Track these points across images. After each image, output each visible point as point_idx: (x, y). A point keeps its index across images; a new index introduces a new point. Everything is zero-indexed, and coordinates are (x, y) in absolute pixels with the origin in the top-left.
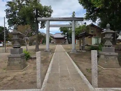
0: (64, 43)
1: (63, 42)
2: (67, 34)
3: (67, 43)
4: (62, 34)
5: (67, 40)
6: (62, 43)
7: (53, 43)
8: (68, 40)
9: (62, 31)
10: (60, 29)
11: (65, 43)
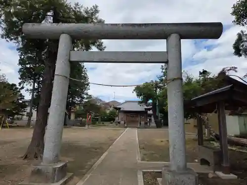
0: (146, 123)
1: (143, 123)
2: (154, 104)
3: (153, 124)
4: (140, 103)
5: (153, 118)
6: (140, 124)
7: (119, 123)
8: (156, 117)
9: (141, 95)
10: (134, 90)
11: (148, 124)
